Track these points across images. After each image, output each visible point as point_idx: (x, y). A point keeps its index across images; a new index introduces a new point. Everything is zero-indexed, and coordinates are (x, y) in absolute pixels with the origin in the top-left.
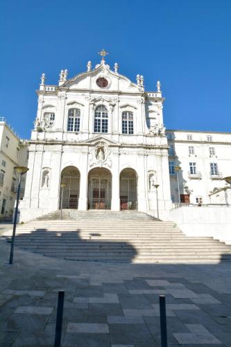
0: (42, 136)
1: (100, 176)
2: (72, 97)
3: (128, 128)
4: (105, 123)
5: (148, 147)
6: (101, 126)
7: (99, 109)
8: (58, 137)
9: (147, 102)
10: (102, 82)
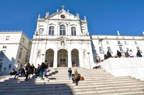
0: (38, 37)
1: (63, 53)
2: (51, 22)
3: (74, 33)
4: (64, 32)
5: (82, 40)
6: (63, 33)
7: (62, 26)
8: (45, 37)
9: (81, 24)
10: (63, 16)
